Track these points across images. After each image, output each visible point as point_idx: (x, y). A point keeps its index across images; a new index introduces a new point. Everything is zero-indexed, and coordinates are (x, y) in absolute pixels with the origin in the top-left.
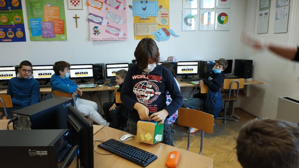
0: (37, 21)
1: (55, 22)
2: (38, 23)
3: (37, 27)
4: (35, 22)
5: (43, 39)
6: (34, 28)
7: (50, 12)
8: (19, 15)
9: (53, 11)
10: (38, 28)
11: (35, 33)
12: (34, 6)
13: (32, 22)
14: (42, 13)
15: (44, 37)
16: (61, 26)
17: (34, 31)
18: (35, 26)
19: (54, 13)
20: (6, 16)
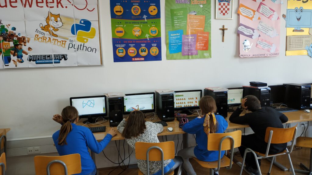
0: (178, 34)
1: (199, 34)
2: (179, 37)
3: (177, 41)
4: (176, 35)
5: (183, 57)
6: (173, 43)
7: (194, 22)
8: (156, 26)
9: (198, 22)
10: (179, 43)
11: (174, 49)
12: (176, 15)
13: (172, 35)
14: (185, 24)
15: (183, 55)
16: (205, 40)
17: (172, 46)
18: (174, 40)
19: (199, 24)
20: (140, 27)
